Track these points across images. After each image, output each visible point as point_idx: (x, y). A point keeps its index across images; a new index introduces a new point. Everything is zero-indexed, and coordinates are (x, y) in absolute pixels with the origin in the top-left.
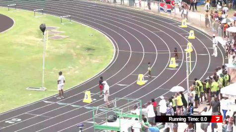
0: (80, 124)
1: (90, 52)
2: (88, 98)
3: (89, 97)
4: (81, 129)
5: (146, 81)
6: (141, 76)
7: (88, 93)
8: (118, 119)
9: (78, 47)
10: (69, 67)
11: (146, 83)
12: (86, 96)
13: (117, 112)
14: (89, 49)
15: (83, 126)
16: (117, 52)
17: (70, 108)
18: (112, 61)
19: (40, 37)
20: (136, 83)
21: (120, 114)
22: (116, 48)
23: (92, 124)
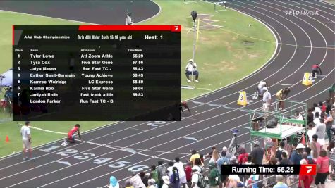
0: (233, 129)
1: (248, 45)
2: (243, 99)
3: (245, 97)
4: (235, 135)
5: (313, 81)
6: (307, 75)
7: (243, 94)
8: (279, 125)
9: (234, 38)
10: (224, 62)
11: (313, 83)
12: (240, 98)
13: (278, 117)
14: (246, 42)
15: (237, 131)
16: (279, 45)
17: (223, 110)
18: (273, 56)
19: (190, 27)
20: (301, 82)
21: (282, 119)
22: (279, 42)
23: (248, 130)
